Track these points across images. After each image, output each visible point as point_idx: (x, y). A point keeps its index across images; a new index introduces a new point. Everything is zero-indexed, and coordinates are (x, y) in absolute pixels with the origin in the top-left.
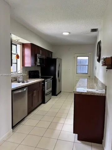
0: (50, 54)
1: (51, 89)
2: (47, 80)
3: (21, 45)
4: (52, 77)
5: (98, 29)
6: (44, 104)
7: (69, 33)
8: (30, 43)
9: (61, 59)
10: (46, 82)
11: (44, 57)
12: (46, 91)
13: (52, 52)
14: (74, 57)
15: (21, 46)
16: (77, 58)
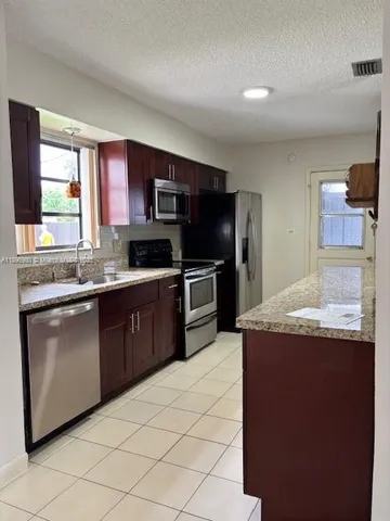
0: (216, 179)
1: (212, 307)
2: (192, 274)
3: (93, 148)
4: (218, 263)
5: (380, 60)
6: (182, 363)
7: (271, 90)
8: (123, 138)
9: (260, 196)
10: (187, 283)
11: (186, 189)
12: (190, 315)
13: (225, 172)
14: (310, 186)
15: (95, 152)
16: (320, 189)
